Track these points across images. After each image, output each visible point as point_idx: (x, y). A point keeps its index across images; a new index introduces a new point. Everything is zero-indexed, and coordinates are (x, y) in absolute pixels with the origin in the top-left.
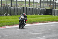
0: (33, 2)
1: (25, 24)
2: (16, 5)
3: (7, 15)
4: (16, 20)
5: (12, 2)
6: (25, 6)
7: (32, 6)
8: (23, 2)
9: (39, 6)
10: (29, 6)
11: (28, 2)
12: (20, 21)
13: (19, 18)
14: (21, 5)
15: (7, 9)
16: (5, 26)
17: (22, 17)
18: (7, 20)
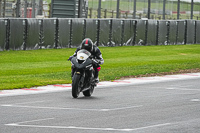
1: (96, 81)
2: (164, 14)
3: (134, 44)
5: (151, 4)
6: (192, 16)
8: (184, 3)
14: (178, 12)
15: (135, 26)
16: (127, 77)
18: (134, 59)
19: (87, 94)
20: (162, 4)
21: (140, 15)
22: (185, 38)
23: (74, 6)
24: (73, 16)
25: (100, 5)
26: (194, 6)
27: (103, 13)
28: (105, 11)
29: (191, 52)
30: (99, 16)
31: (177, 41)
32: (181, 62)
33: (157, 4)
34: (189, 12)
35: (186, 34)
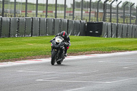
0: (56, 5)
2: (15, 13)
4: (13, 49)
5: (5, 5)
8: (31, 4)
9: (70, 15)
10: (45, 14)
13: (51, 42)
14: (26, 12)
19: (59, 63)
20: (14, 5)
22: (32, 32)
26: (39, 6)
31: (25, 34)
32: (28, 50)
33: (9, 5)
34: (35, 12)
35: (32, 29)
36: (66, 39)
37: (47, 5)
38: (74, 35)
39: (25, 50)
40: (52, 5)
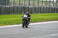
0: (50, 1)
1: (29, 23)
2: (34, 4)
4: (33, 18)
5: (30, 1)
6: (42, 5)
7: (49, 5)
8: (40, 1)
9: (55, 5)
10: (46, 5)
11: (45, 1)
12: (23, 20)
13: (22, 17)
14: (38, 4)
15: (25, 8)
17: (25, 16)
20: (33, 1)
21: (26, 5)
22: (40, 12)
23: (6, 2)
24: (6, 5)
25: (14, 2)
26: (43, 2)
27: (15, 4)
28: (16, 3)
29: (42, 16)
30: (14, 5)
31: (38, 12)
32: (39, 19)
33: (32, 1)
34: (42, 4)
35: (40, 10)
36: (29, 16)
37: (46, 1)
38: (57, 13)
39: (38, 19)
40: (48, 1)
